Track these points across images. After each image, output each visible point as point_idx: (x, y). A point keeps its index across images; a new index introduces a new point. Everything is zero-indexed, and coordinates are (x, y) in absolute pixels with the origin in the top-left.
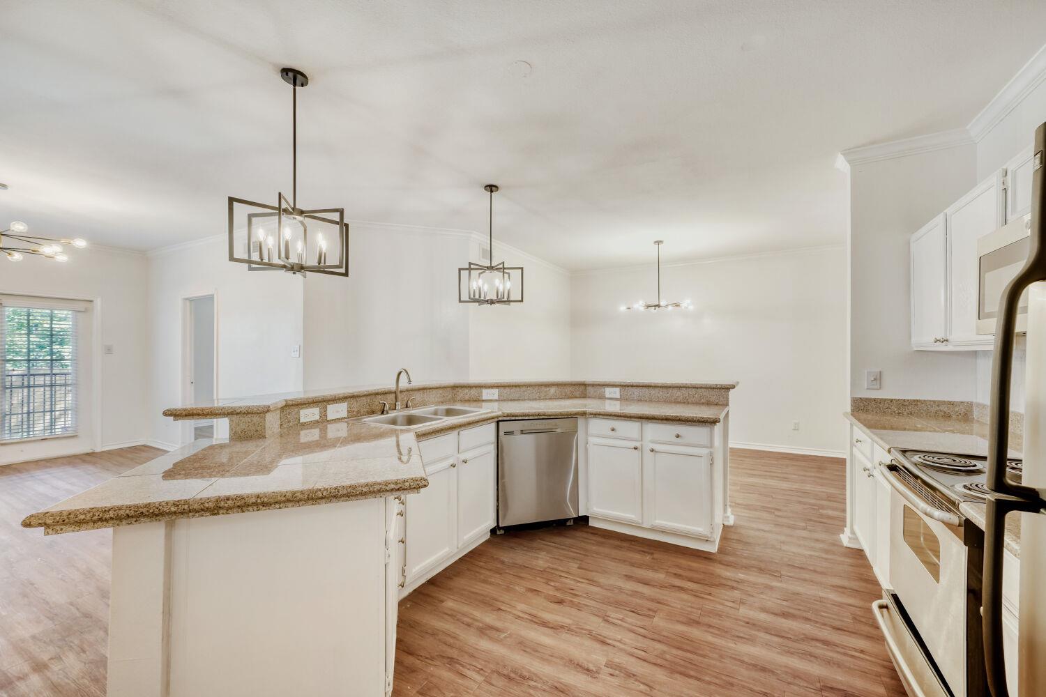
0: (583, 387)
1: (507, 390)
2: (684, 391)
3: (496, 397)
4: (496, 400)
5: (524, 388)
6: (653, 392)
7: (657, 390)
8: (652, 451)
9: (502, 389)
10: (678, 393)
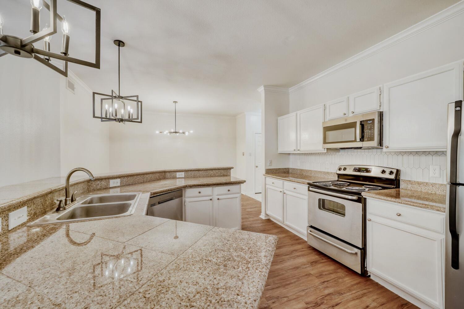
0: (164, 173)
1: (126, 179)
2: (214, 171)
3: (119, 184)
4: (118, 187)
5: (136, 177)
6: (201, 172)
7: (202, 171)
8: (218, 199)
9: (122, 178)
10: (211, 172)
